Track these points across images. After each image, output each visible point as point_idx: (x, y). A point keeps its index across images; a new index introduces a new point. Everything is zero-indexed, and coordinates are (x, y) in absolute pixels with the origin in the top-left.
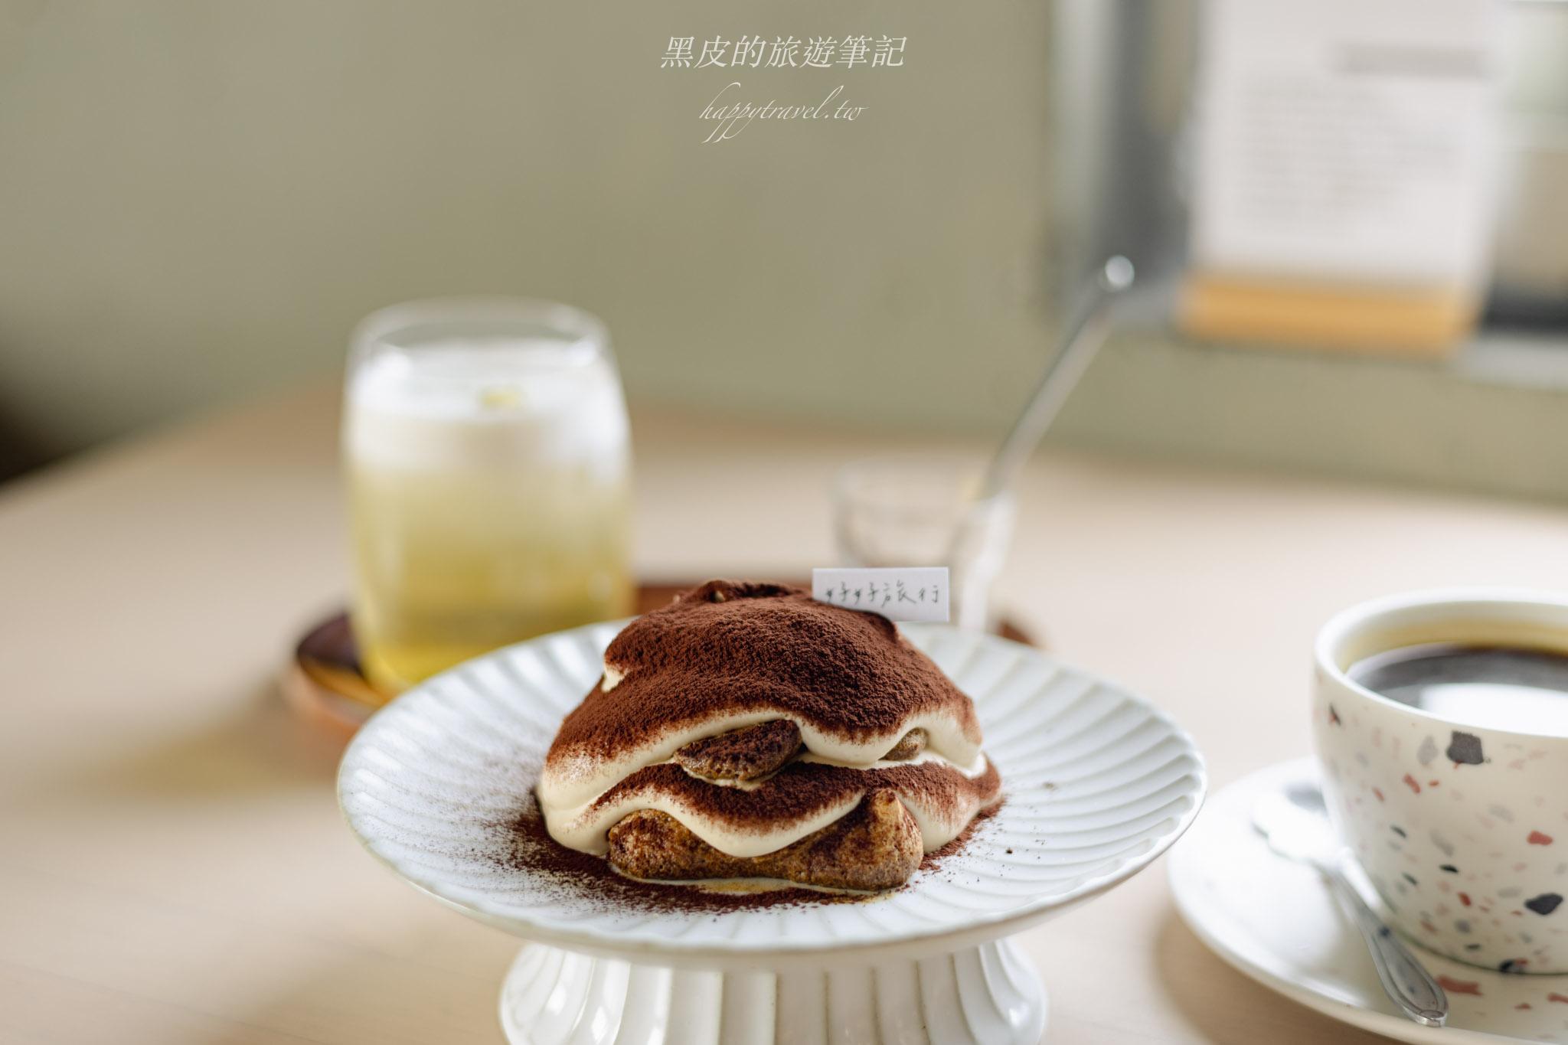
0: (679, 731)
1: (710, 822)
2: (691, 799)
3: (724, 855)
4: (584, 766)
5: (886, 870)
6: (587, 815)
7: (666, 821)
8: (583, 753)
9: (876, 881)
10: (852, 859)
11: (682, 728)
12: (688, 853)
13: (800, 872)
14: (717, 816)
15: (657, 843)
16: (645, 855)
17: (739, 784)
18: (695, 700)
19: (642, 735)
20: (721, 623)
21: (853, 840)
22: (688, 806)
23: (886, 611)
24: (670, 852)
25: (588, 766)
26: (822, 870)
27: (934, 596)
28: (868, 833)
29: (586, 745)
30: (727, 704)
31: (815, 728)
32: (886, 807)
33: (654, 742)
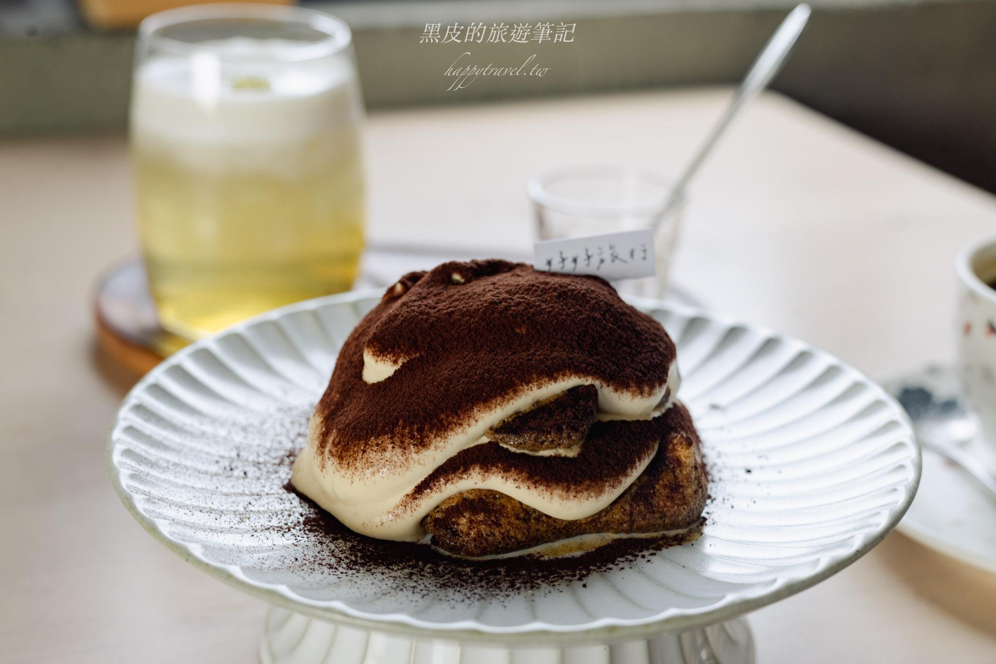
0: (493, 411)
1: (549, 493)
2: (524, 474)
3: (555, 520)
4: (395, 459)
5: (695, 507)
6: (404, 504)
7: (495, 498)
8: (390, 446)
9: (688, 519)
10: (668, 504)
11: (495, 407)
12: (524, 525)
13: (621, 524)
14: (554, 486)
15: (493, 521)
16: (482, 534)
17: (562, 452)
18: (502, 379)
19: (455, 421)
20: (493, 303)
21: (665, 486)
22: (523, 481)
23: (602, 272)
24: (508, 527)
25: (401, 458)
26: (644, 519)
27: (642, 255)
28: (676, 477)
29: (392, 438)
30: (533, 378)
31: (611, 389)
32: (687, 451)
33: (469, 425)
